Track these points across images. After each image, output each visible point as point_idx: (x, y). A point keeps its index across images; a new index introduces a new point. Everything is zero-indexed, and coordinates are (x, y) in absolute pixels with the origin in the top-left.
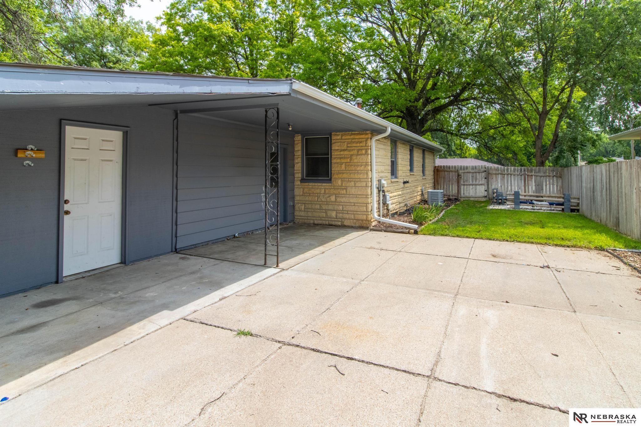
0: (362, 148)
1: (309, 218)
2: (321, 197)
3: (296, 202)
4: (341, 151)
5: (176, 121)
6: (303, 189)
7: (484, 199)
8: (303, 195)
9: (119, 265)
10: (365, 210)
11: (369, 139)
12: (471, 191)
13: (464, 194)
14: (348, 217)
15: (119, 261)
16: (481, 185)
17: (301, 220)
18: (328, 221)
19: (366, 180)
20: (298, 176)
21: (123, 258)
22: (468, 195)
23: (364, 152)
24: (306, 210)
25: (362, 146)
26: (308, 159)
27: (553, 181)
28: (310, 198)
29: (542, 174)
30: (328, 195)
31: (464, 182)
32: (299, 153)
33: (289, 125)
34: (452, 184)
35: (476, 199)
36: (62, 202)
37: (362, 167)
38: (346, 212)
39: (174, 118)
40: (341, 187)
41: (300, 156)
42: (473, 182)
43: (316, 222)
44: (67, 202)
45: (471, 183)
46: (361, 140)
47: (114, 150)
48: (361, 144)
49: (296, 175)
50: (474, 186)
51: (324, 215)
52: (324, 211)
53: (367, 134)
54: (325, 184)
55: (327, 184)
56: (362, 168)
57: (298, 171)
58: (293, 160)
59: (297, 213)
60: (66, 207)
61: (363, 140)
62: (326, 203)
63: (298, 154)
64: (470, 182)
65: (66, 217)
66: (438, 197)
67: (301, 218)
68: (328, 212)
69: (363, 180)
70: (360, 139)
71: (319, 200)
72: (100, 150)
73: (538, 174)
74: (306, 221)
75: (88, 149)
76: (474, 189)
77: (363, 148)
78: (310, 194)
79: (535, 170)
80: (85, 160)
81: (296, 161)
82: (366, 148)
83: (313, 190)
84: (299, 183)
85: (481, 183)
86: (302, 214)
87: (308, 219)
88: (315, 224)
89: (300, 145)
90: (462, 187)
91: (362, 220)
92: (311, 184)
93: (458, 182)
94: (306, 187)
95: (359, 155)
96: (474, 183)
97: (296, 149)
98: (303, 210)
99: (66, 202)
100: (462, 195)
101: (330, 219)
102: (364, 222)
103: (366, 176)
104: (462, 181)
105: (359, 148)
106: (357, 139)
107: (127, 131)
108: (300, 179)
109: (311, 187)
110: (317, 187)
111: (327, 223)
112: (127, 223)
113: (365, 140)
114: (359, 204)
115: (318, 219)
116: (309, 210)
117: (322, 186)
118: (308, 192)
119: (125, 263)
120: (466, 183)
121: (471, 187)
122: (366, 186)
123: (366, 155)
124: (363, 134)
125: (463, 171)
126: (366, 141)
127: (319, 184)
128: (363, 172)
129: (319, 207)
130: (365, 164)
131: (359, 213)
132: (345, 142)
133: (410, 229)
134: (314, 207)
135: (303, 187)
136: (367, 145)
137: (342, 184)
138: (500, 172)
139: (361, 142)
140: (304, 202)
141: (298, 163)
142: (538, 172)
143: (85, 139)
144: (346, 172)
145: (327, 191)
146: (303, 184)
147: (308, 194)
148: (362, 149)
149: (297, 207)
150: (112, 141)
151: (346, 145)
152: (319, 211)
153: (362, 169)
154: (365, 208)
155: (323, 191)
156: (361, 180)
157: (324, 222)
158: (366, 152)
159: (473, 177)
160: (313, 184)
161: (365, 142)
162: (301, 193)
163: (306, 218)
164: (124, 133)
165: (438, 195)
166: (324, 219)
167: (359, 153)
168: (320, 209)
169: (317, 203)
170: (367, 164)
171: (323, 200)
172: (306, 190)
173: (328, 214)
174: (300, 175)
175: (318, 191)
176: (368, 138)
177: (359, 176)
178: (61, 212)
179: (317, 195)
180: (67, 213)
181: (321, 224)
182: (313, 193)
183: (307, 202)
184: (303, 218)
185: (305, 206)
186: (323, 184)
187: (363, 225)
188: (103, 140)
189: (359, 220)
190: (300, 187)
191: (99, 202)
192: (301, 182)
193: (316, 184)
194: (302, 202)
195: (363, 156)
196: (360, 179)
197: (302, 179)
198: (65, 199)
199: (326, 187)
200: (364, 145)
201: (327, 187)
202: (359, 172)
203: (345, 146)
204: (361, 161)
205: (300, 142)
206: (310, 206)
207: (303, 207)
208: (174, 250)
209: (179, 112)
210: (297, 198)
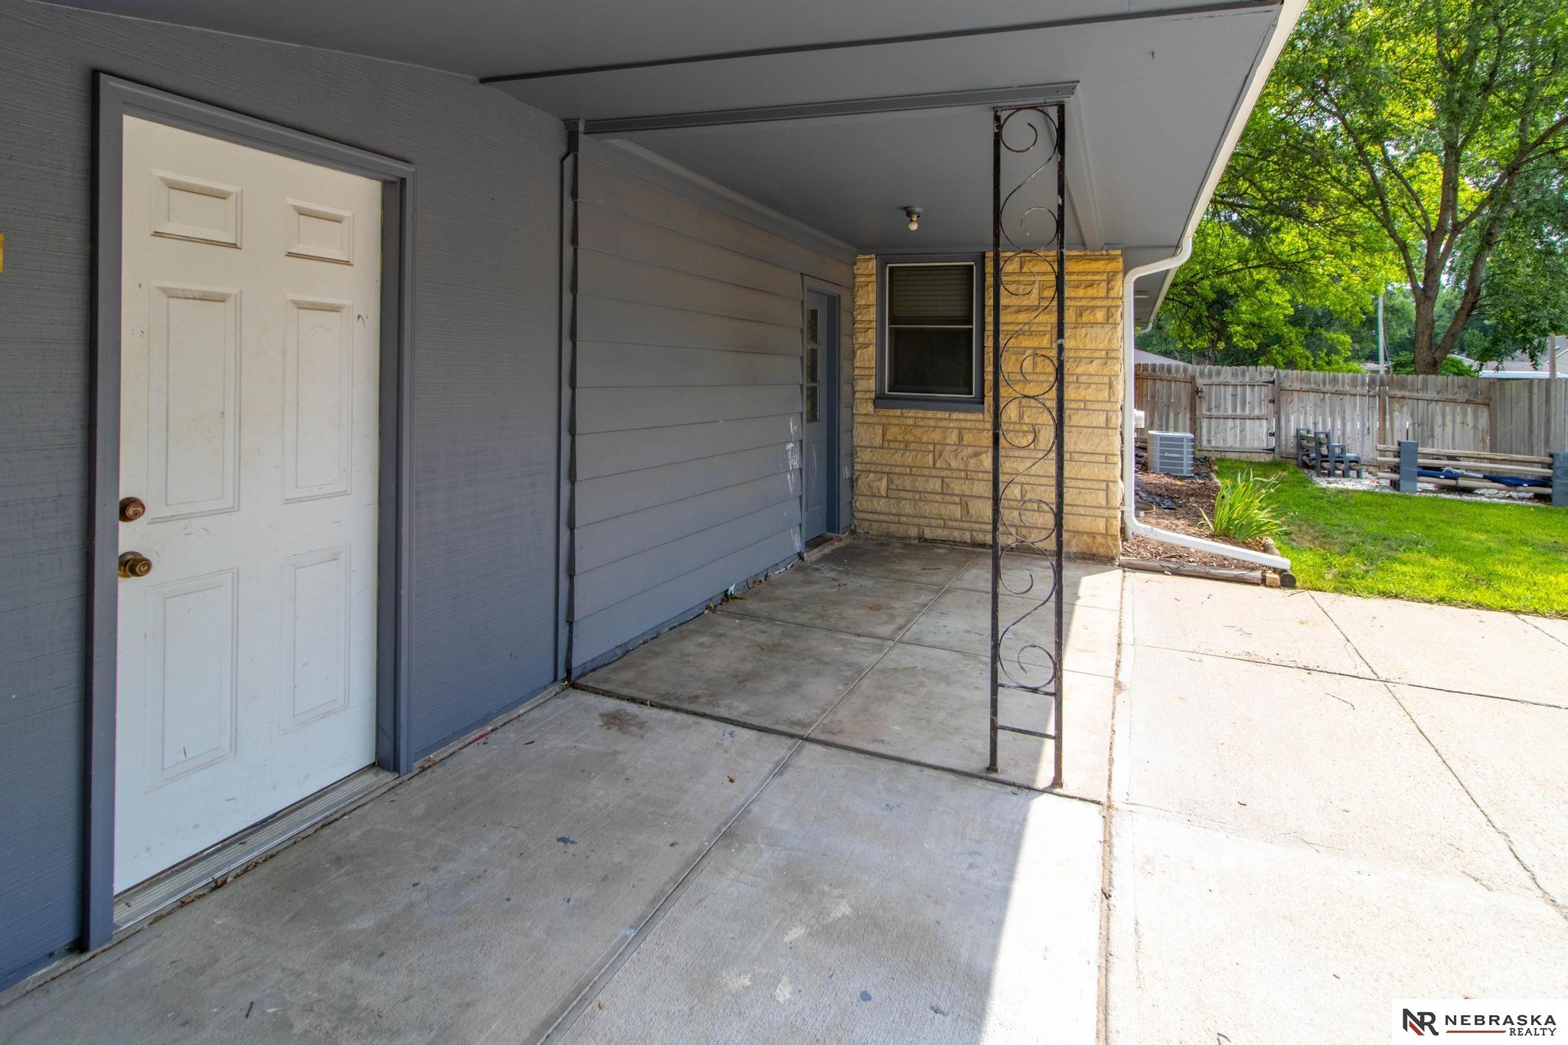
0: (1092, 303)
1: (903, 519)
2: (946, 455)
3: (857, 467)
4: (1018, 312)
5: (568, 162)
6: (885, 428)
7: (1268, 458)
8: (882, 447)
9: (370, 779)
10: (1104, 503)
11: (1120, 275)
12: (1230, 434)
13: (1209, 441)
14: (1040, 521)
15: (368, 758)
16: (1259, 418)
17: (875, 525)
18: (972, 530)
19: (1107, 406)
20: (867, 386)
21: (388, 744)
22: (1221, 444)
23: (1100, 315)
24: (895, 494)
25: (1094, 298)
26: (896, 335)
27: (1465, 414)
28: (909, 458)
29: (1431, 394)
30: (970, 450)
31: (1209, 409)
32: (872, 315)
33: (909, 214)
34: (1176, 415)
35: (1243, 456)
36: (106, 510)
37: (1096, 362)
38: (1035, 506)
39: (564, 150)
40: (1018, 427)
41: (874, 325)
42: (1235, 409)
43: (928, 533)
44: (130, 511)
45: (1230, 412)
46: (1089, 277)
47: (347, 263)
48: (1091, 292)
49: (861, 385)
50: (1238, 422)
51: (957, 511)
52: (957, 500)
53: (1112, 259)
54: (961, 416)
55: (969, 416)
56: (1093, 368)
57: (867, 372)
58: (852, 335)
59: (861, 503)
60: (130, 537)
61: (1096, 277)
62: (963, 474)
63: (866, 318)
64: (1226, 410)
65: (127, 587)
66: (1182, 453)
67: (876, 517)
68: (970, 504)
69: (1096, 406)
70: (1087, 273)
71: (938, 465)
72: (290, 254)
73: (1420, 395)
74: (893, 528)
75: (234, 246)
76: (1238, 430)
77: (1099, 303)
78: (907, 444)
79: (1412, 384)
80: (222, 299)
81: (861, 340)
82: (1108, 303)
83: (918, 432)
84: (870, 408)
85: (1257, 412)
86: (881, 505)
87: (899, 523)
88: (926, 540)
89: (872, 288)
90: (1205, 423)
91: (1093, 535)
92: (912, 413)
93: (1193, 410)
94: (895, 421)
95: (1084, 325)
96: (1239, 412)
97: (860, 302)
98: (884, 494)
99: (128, 509)
100: (1205, 443)
101: (976, 526)
102: (1099, 539)
103: (1106, 394)
104: (1204, 406)
105: (1084, 303)
106: (1078, 273)
107: (403, 181)
108: (873, 395)
109: (911, 422)
110: (932, 423)
111: (967, 537)
112: (404, 592)
113: (1104, 277)
114: (1080, 484)
115: (934, 522)
116: (903, 495)
117: (949, 419)
118: (900, 438)
119: (395, 768)
120: (1214, 412)
121: (1230, 422)
122: (1107, 426)
123: (1107, 328)
124: (1095, 260)
125: (1207, 381)
126: (1109, 281)
127: (940, 415)
128: (1096, 379)
129: (938, 488)
130: (1104, 354)
131: (1081, 510)
132: (1034, 282)
133: (1264, 568)
134: (920, 484)
135: (884, 420)
136: (1112, 294)
137: (1021, 417)
138: (1313, 386)
139: (1091, 285)
140: (887, 469)
141: (866, 346)
142: (1422, 389)
143: (222, 196)
144: (1035, 377)
145: (968, 438)
146: (882, 412)
147: (902, 446)
148: (1093, 308)
149: (862, 484)
150: (337, 220)
151: (1035, 292)
152: (938, 498)
153: (1092, 371)
154: (1102, 494)
155: (953, 437)
156: (1090, 406)
157: (957, 535)
158: (1108, 316)
159: (1234, 396)
160: (921, 413)
161: (1104, 285)
162: (878, 440)
163: (896, 519)
164: (387, 185)
165: (1182, 446)
166: (955, 524)
167: (1085, 319)
168: (942, 493)
169: (934, 472)
170: (1112, 355)
171: (954, 464)
172: (893, 431)
173: (972, 511)
174: (872, 384)
175: (937, 436)
176: (1115, 273)
177: (1083, 393)
178: (105, 565)
179: (931, 447)
180: (134, 565)
181: (944, 542)
182: (920, 442)
183: (897, 470)
184: (882, 517)
185: (890, 482)
186: (955, 416)
187: (1094, 551)
188: (302, 212)
189: (1082, 533)
190: (874, 420)
191: (288, 501)
192: (876, 407)
193: (930, 414)
194: (879, 468)
195: (1097, 331)
196: (1085, 401)
197: (877, 397)
198: (123, 495)
199: (963, 424)
200: (1103, 294)
201: (968, 425)
202: (1083, 379)
203: (1035, 295)
204: (1089, 346)
205: (874, 278)
206: (908, 483)
207: (884, 482)
208: (562, 674)
209: (581, 127)
210: (865, 456)
